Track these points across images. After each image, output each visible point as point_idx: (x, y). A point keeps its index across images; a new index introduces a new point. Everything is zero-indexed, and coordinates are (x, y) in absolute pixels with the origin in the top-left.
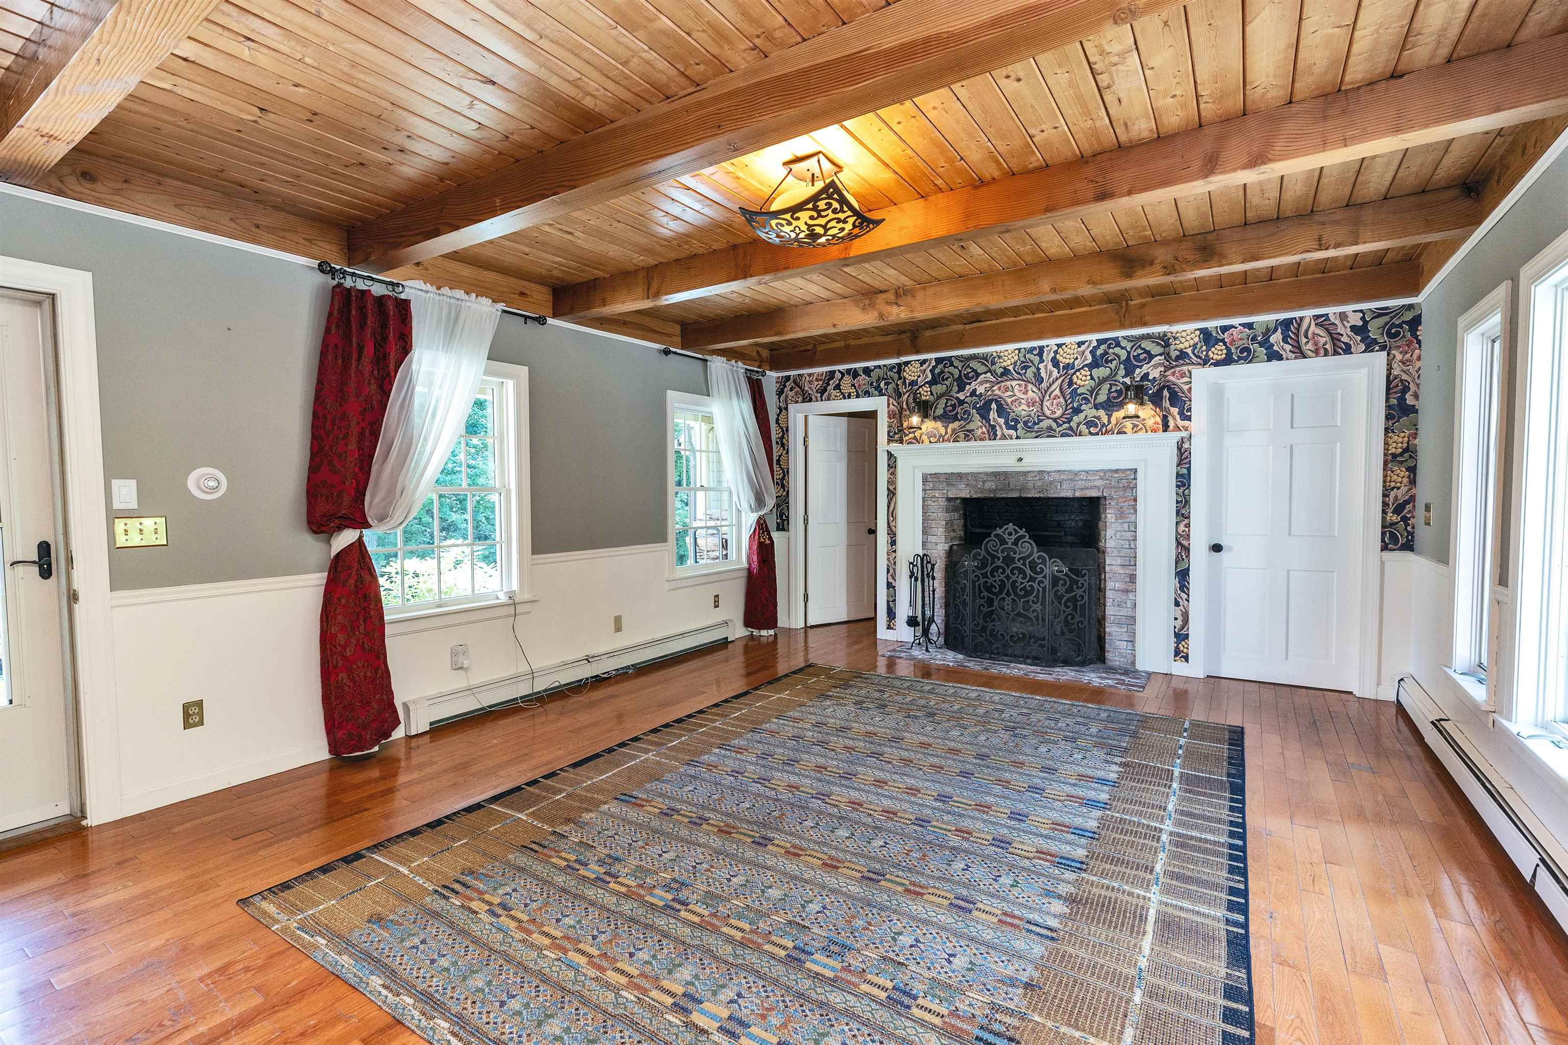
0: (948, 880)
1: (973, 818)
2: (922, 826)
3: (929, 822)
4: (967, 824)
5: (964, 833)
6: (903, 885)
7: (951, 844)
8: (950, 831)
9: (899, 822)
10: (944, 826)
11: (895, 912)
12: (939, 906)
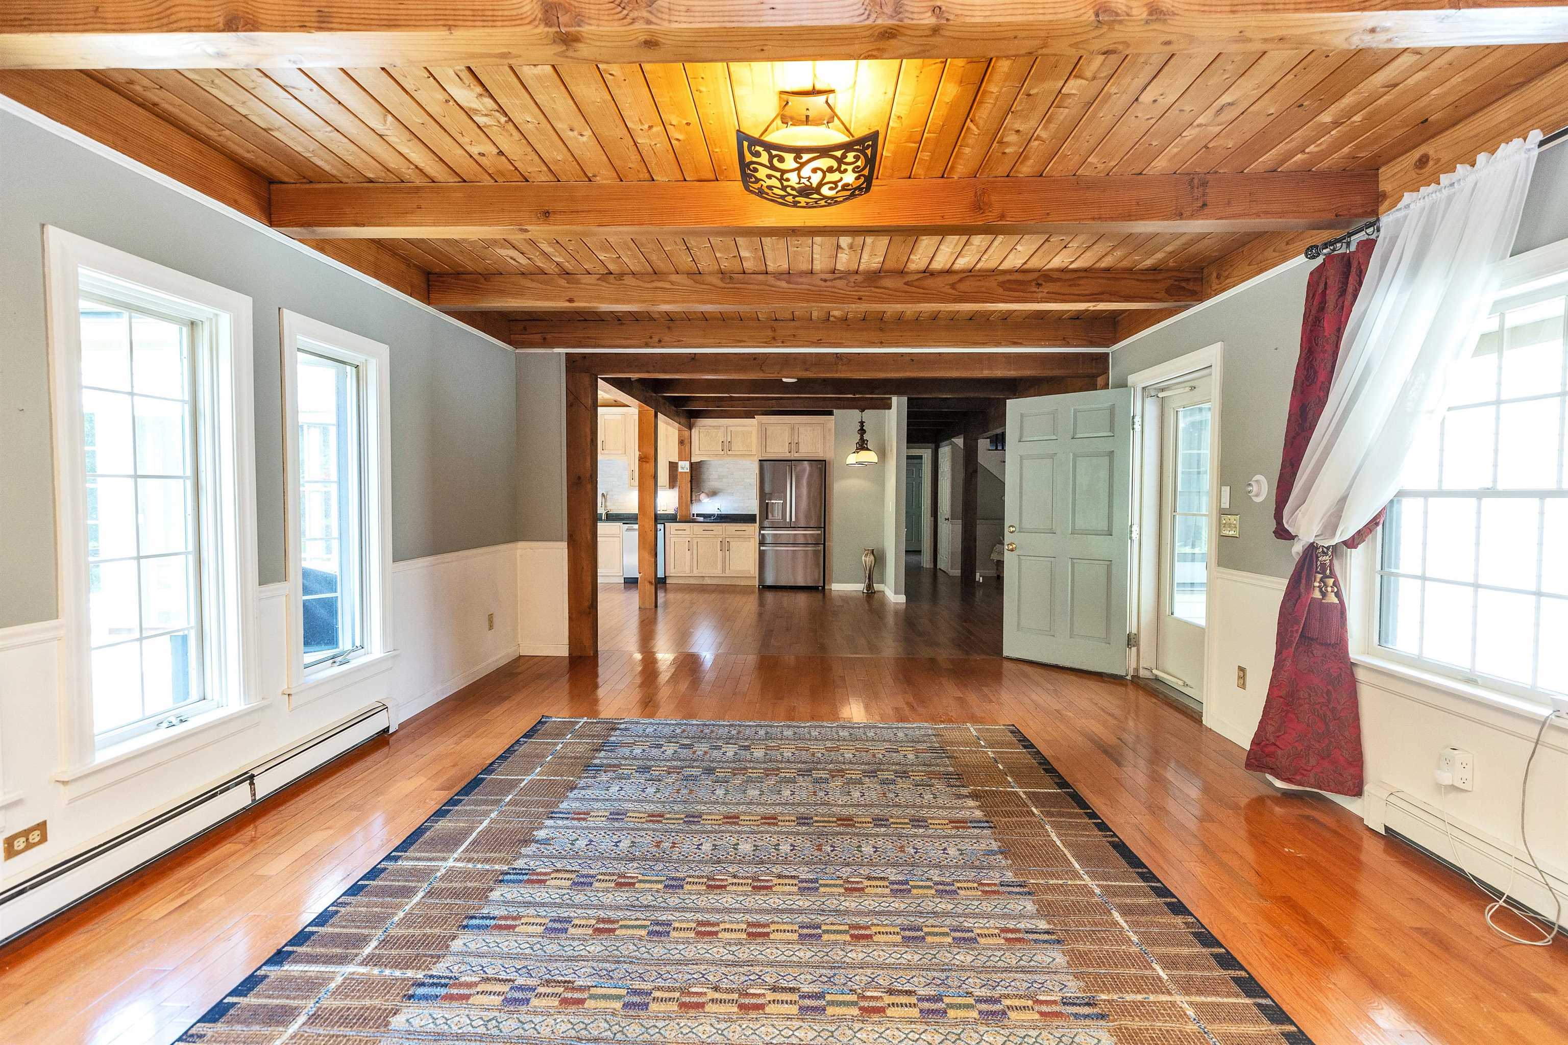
0: (632, 829)
1: (618, 908)
2: (673, 879)
3: (666, 887)
4: (621, 897)
5: (624, 883)
6: (667, 819)
7: (636, 865)
8: (640, 881)
9: (698, 877)
10: (648, 886)
11: (664, 802)
12: (634, 811)
